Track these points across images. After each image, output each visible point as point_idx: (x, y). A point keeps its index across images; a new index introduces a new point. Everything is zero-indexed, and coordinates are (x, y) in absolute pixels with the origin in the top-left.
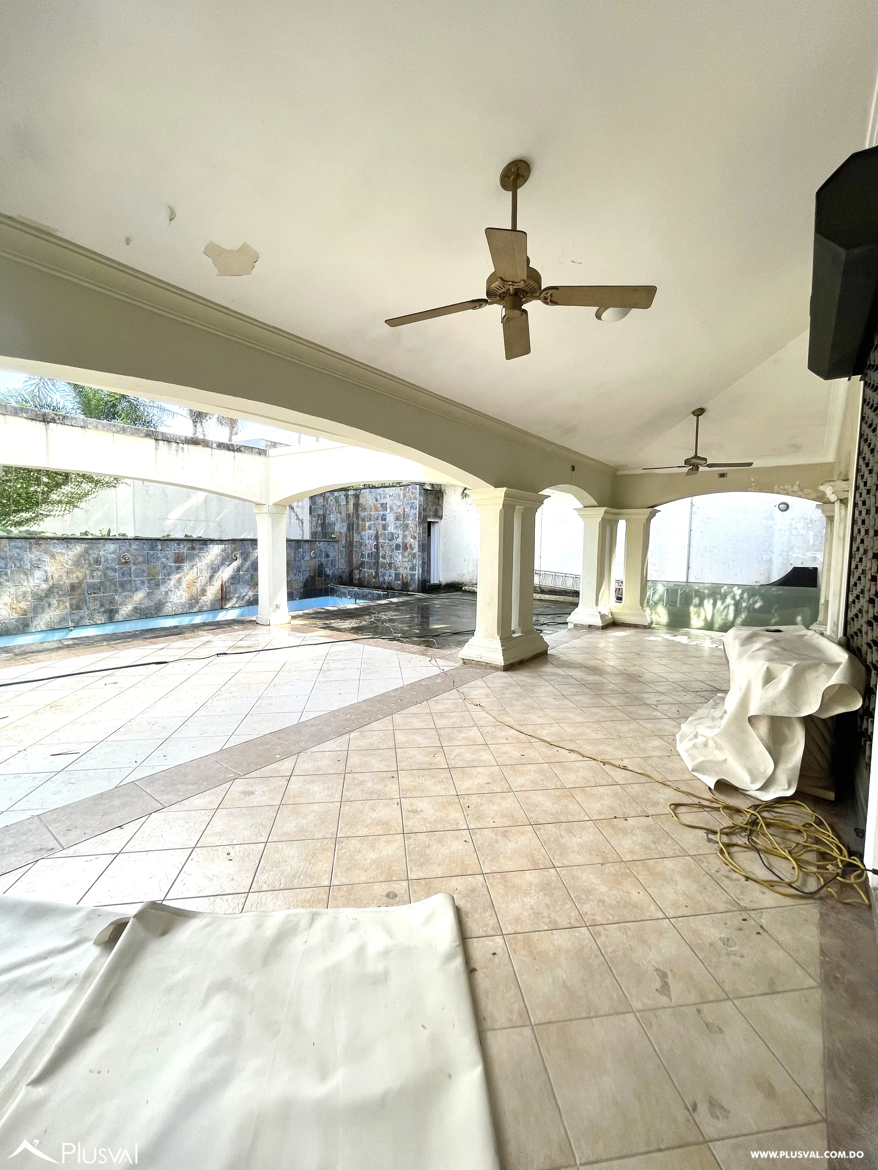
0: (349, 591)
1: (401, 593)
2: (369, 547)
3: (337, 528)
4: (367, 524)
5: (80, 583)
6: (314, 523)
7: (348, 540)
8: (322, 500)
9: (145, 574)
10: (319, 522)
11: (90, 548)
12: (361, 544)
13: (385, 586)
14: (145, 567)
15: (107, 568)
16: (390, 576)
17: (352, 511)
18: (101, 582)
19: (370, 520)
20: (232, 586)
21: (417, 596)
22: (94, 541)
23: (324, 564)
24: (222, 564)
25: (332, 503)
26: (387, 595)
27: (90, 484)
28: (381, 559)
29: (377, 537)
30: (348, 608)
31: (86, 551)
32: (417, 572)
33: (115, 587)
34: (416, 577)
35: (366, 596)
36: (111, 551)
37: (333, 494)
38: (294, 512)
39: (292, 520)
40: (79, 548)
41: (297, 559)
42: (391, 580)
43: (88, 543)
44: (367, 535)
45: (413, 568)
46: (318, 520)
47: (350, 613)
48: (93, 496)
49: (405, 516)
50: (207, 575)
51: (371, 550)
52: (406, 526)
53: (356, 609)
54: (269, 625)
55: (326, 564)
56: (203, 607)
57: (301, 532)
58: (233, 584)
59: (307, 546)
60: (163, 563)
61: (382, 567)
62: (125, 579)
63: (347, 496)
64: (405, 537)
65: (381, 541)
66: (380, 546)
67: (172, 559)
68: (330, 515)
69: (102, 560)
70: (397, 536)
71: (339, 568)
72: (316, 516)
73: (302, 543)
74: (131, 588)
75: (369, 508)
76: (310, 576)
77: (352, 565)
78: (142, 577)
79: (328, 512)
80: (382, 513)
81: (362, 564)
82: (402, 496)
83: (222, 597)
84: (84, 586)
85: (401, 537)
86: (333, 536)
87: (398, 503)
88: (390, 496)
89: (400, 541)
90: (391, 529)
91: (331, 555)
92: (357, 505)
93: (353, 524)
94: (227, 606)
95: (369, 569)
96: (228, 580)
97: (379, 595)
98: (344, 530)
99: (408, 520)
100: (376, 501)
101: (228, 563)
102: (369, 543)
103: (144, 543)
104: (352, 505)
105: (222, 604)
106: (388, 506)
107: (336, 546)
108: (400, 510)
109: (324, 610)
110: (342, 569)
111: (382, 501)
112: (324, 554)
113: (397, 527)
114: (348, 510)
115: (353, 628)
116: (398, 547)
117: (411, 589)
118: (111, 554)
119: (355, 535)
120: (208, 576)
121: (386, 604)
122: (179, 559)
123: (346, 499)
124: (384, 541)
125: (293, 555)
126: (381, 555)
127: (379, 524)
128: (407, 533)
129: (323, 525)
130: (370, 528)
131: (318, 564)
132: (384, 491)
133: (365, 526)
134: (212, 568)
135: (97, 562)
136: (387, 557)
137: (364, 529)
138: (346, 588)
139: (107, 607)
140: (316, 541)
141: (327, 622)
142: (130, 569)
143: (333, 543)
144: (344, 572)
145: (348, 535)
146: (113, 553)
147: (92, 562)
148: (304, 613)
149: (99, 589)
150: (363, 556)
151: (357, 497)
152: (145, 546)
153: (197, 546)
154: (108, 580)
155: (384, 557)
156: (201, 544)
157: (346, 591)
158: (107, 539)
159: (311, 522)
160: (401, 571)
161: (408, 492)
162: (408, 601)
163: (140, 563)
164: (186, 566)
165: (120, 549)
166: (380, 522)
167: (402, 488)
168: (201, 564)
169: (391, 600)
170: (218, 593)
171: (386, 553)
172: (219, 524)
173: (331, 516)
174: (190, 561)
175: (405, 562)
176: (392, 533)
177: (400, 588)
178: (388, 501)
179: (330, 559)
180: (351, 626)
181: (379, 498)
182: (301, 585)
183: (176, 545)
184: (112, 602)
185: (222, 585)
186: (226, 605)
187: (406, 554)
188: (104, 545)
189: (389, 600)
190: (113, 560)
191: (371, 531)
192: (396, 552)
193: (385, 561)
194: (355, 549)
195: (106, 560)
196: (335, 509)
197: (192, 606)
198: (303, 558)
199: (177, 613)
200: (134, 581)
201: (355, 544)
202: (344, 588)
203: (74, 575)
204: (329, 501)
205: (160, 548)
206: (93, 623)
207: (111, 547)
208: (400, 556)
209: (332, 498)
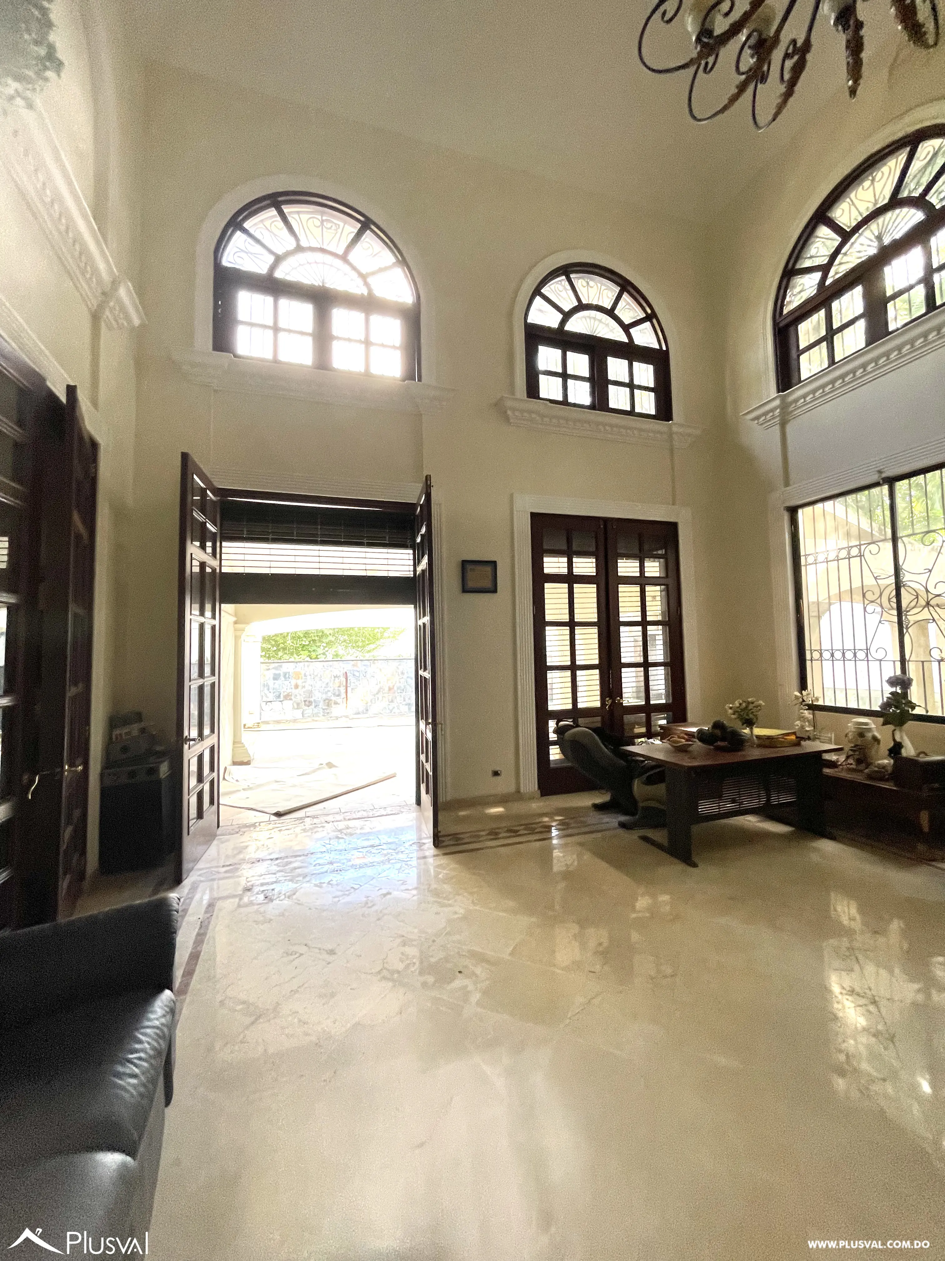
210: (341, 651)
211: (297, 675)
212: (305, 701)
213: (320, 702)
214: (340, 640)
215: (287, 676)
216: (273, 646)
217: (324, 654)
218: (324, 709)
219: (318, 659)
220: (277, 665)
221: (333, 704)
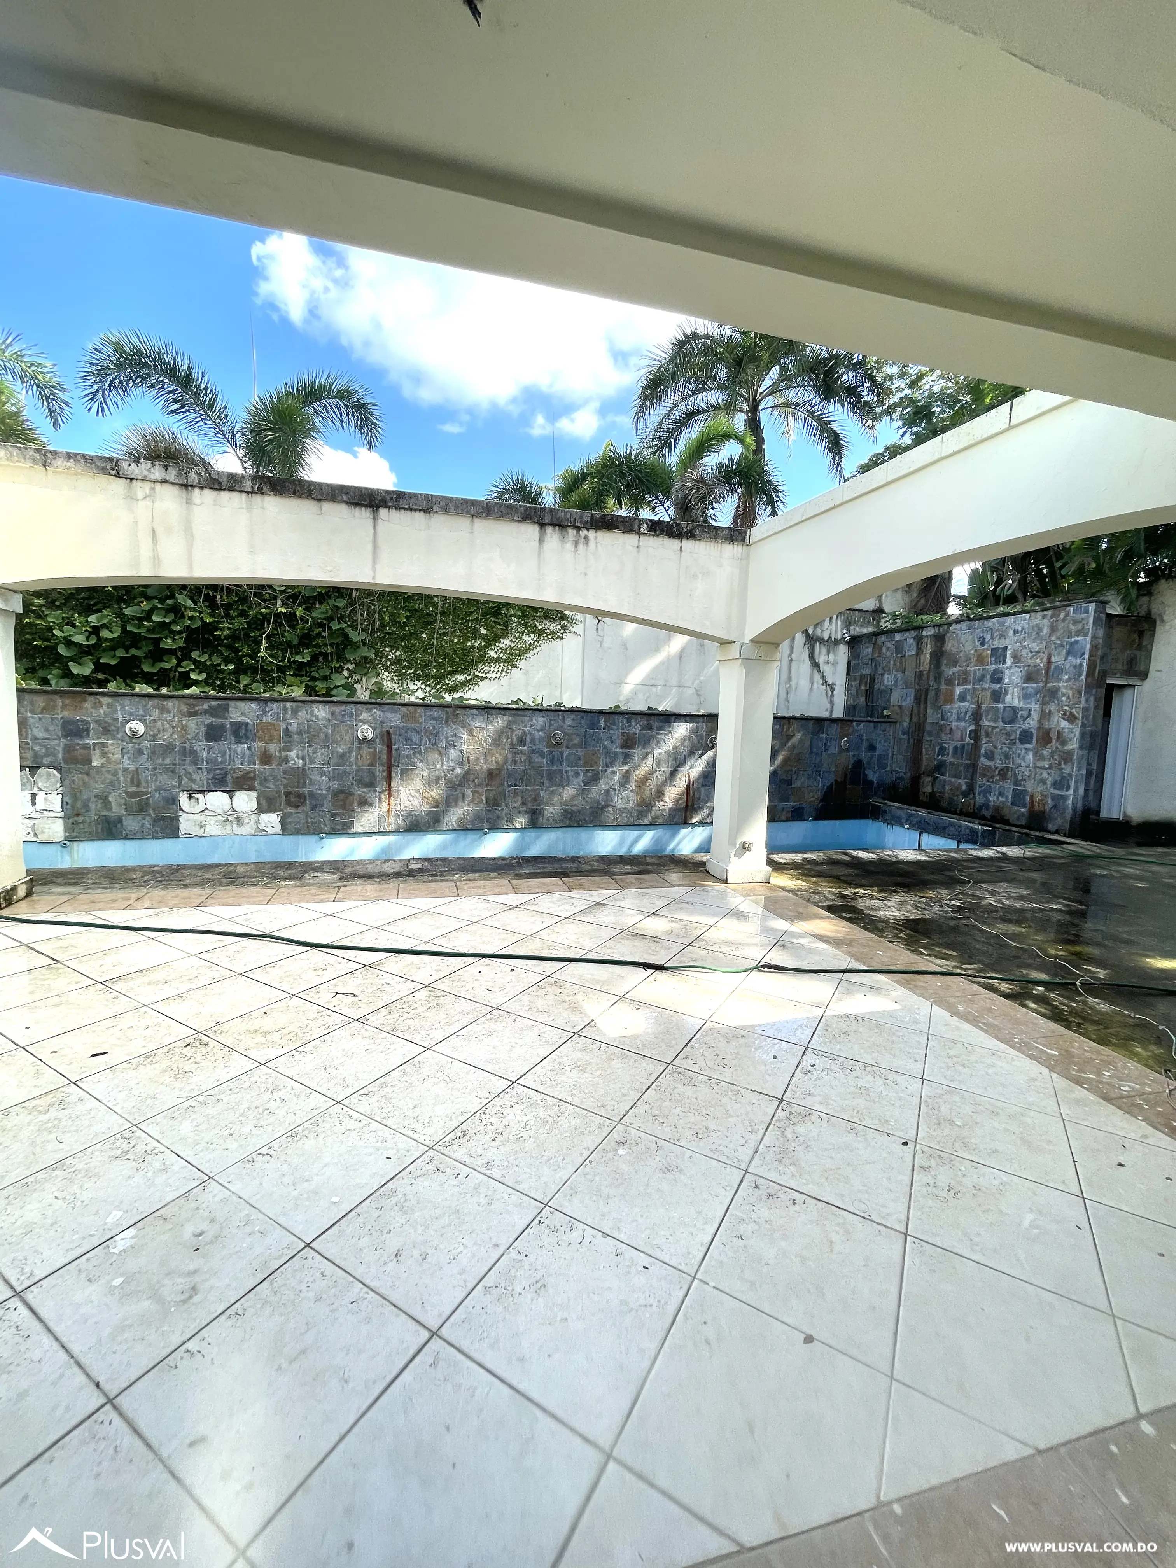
0: (909, 816)
1: (1027, 834)
2: (958, 735)
3: (895, 698)
4: (958, 690)
5: (499, 770)
6: (853, 691)
7: (915, 720)
8: (870, 650)
9: (582, 763)
10: (863, 687)
11: (515, 722)
12: (941, 729)
13: (988, 814)
14: (580, 752)
15: (533, 751)
16: (1001, 794)
17: (927, 667)
18: (524, 771)
19: (965, 681)
20: (703, 790)
21: (1071, 847)
22: (519, 713)
23: (865, 761)
24: (691, 753)
25: (888, 654)
26: (992, 833)
27: (533, 636)
28: (982, 759)
29: (977, 716)
30: (900, 858)
31: (509, 726)
32: (1071, 792)
33: (542, 777)
34: (1070, 802)
35: (944, 828)
36: (539, 727)
37: (893, 638)
38: (819, 671)
39: (815, 685)
40: (500, 722)
41: (815, 750)
42: (1003, 803)
43: (513, 715)
44: (955, 711)
45: (1062, 783)
46: (860, 685)
47: (905, 874)
48: (535, 651)
49: (1050, 671)
50: (666, 769)
51: (962, 740)
52: (1053, 694)
53: (918, 863)
54: (726, 881)
55: (869, 763)
56: (657, 817)
57: (829, 706)
58: (706, 786)
59: (835, 729)
60: (605, 747)
61: (984, 775)
62: (555, 768)
63: (919, 640)
64: (1045, 715)
65: (987, 723)
66: (983, 732)
67: (618, 742)
68: (883, 675)
69: (528, 739)
70: (1025, 713)
71: (892, 771)
72: (858, 678)
73: (826, 723)
74: (561, 781)
75: (963, 659)
76: (836, 781)
77: (919, 768)
78: (577, 766)
79: (880, 670)
80: (994, 667)
81: (940, 767)
82: (1046, 631)
83: (687, 805)
84: (504, 772)
85: (1035, 716)
86: (885, 713)
87: (1035, 646)
88: (1016, 632)
89: (1032, 723)
90: (1013, 699)
91: (878, 746)
92: (938, 655)
93: (927, 691)
94: (694, 821)
95: (955, 776)
96: (698, 779)
97: (973, 832)
98: (909, 701)
99: (1059, 680)
100: (983, 644)
101: (700, 752)
102: (957, 726)
103: (582, 717)
104: (928, 656)
105: (686, 817)
106: (1009, 652)
107: (891, 730)
108: (1038, 661)
109: (847, 858)
110: (897, 772)
111: (996, 644)
112: (865, 745)
113: (1026, 697)
114: (918, 665)
115: (908, 924)
116: (1026, 737)
117: (1050, 827)
118: (538, 731)
119: (930, 711)
120: (668, 770)
121: (991, 859)
122: (629, 743)
123: (918, 645)
124: (992, 724)
125: (808, 743)
126: (983, 751)
127: (984, 689)
128: (1053, 707)
129: (869, 693)
130: (962, 698)
131: (852, 761)
132: (1003, 624)
133: (952, 693)
134: (675, 759)
135: (521, 742)
136: (997, 756)
137: (950, 700)
138: (903, 809)
139: (530, 806)
140: (852, 721)
141: (848, 892)
142: (561, 753)
143: (883, 724)
144: (901, 779)
145: (915, 711)
146: (541, 730)
147: (515, 741)
148: (805, 859)
149: (522, 779)
150: (942, 751)
151: (940, 639)
152: (583, 722)
153: (655, 724)
154: (533, 767)
155: (990, 756)
156: (662, 721)
157: (902, 814)
158: (539, 710)
159: (847, 689)
160: (1030, 786)
161: (1064, 620)
162: (1047, 857)
163: (575, 746)
164: (637, 753)
165: (550, 725)
166: (987, 686)
167: (1049, 613)
168: (660, 751)
169: (1004, 849)
170: (682, 799)
171: (996, 748)
172: (697, 691)
173: (886, 676)
174: (644, 747)
175: (1041, 768)
176: (1014, 710)
177: (1023, 822)
178: (1010, 643)
179: (877, 753)
180: (901, 915)
181: (988, 637)
182: (819, 795)
183: (625, 721)
184: (536, 799)
185: (688, 786)
186: (691, 817)
187: (1046, 752)
188: (531, 718)
189: (999, 849)
190: (541, 739)
191: (966, 704)
192: (1020, 748)
193: (992, 764)
194: (927, 738)
195: (533, 740)
196: (895, 665)
197: (641, 814)
198: (826, 750)
199: (620, 823)
200: (566, 771)
201: (928, 728)
202: (898, 808)
203: (494, 758)
204: (884, 650)
205: (603, 724)
206: (511, 826)
207: (540, 721)
208: (1030, 757)
209: (890, 645)
210: (389, 683)
211: (267, 732)
212: (288, 794)
213: (324, 797)
214: (388, 659)
215: (242, 732)
216: (227, 661)
217: (347, 686)
218: (334, 815)
219: (332, 696)
220: (214, 703)
221: (356, 803)
